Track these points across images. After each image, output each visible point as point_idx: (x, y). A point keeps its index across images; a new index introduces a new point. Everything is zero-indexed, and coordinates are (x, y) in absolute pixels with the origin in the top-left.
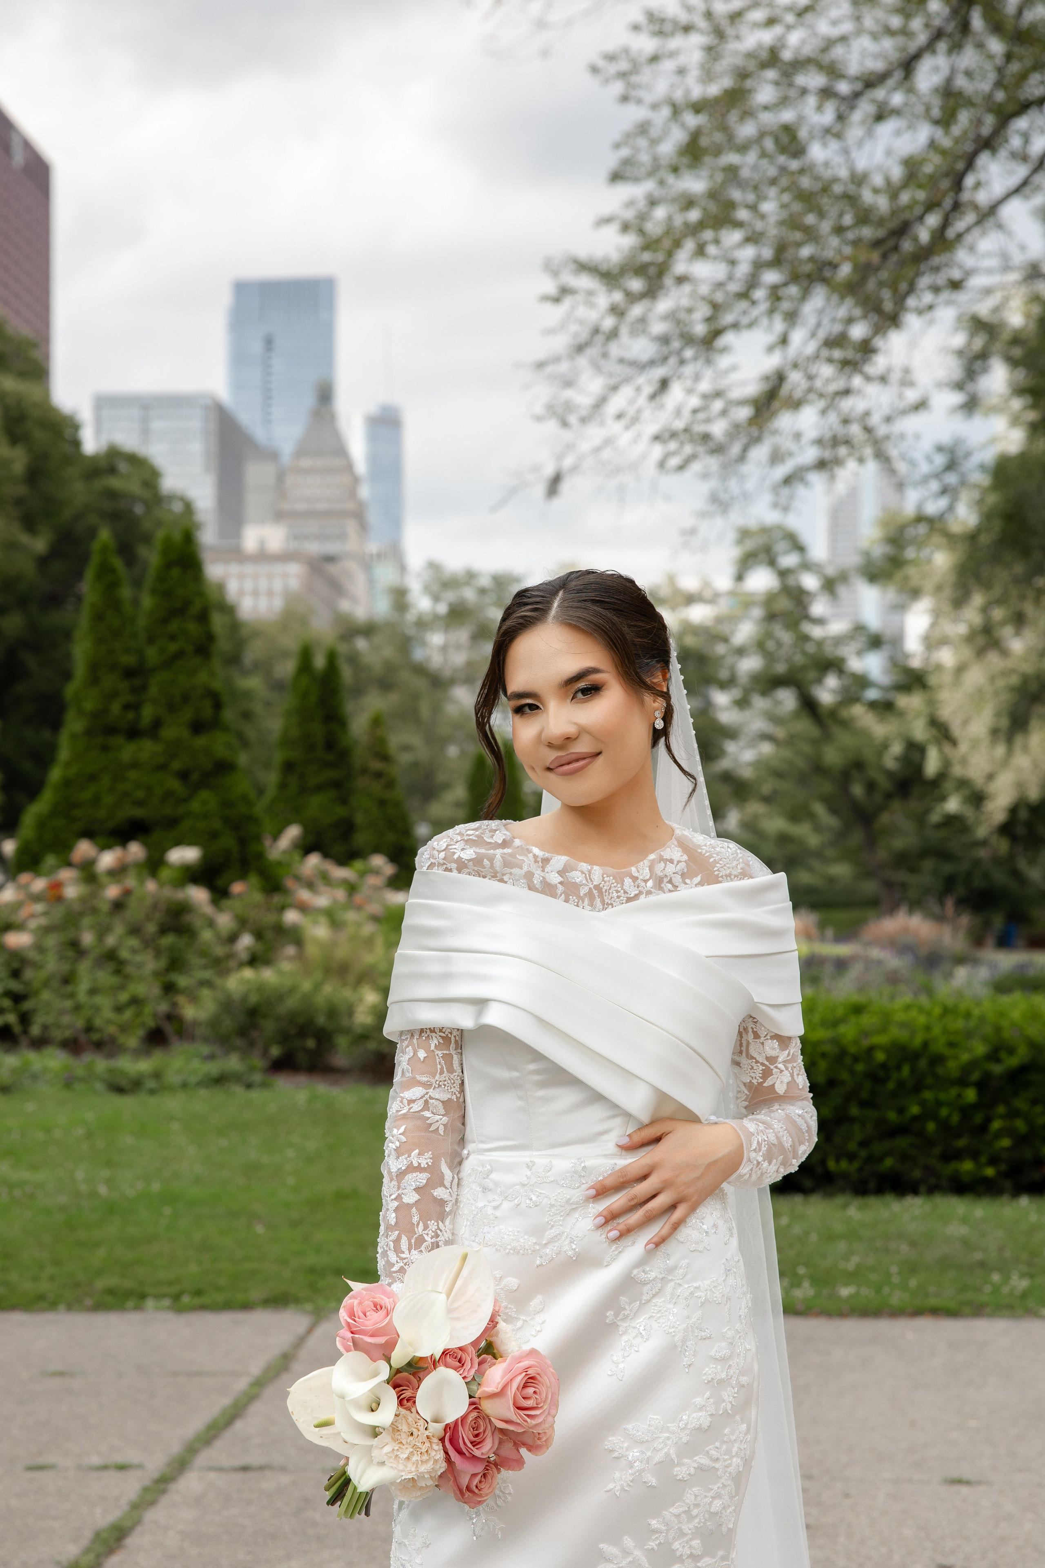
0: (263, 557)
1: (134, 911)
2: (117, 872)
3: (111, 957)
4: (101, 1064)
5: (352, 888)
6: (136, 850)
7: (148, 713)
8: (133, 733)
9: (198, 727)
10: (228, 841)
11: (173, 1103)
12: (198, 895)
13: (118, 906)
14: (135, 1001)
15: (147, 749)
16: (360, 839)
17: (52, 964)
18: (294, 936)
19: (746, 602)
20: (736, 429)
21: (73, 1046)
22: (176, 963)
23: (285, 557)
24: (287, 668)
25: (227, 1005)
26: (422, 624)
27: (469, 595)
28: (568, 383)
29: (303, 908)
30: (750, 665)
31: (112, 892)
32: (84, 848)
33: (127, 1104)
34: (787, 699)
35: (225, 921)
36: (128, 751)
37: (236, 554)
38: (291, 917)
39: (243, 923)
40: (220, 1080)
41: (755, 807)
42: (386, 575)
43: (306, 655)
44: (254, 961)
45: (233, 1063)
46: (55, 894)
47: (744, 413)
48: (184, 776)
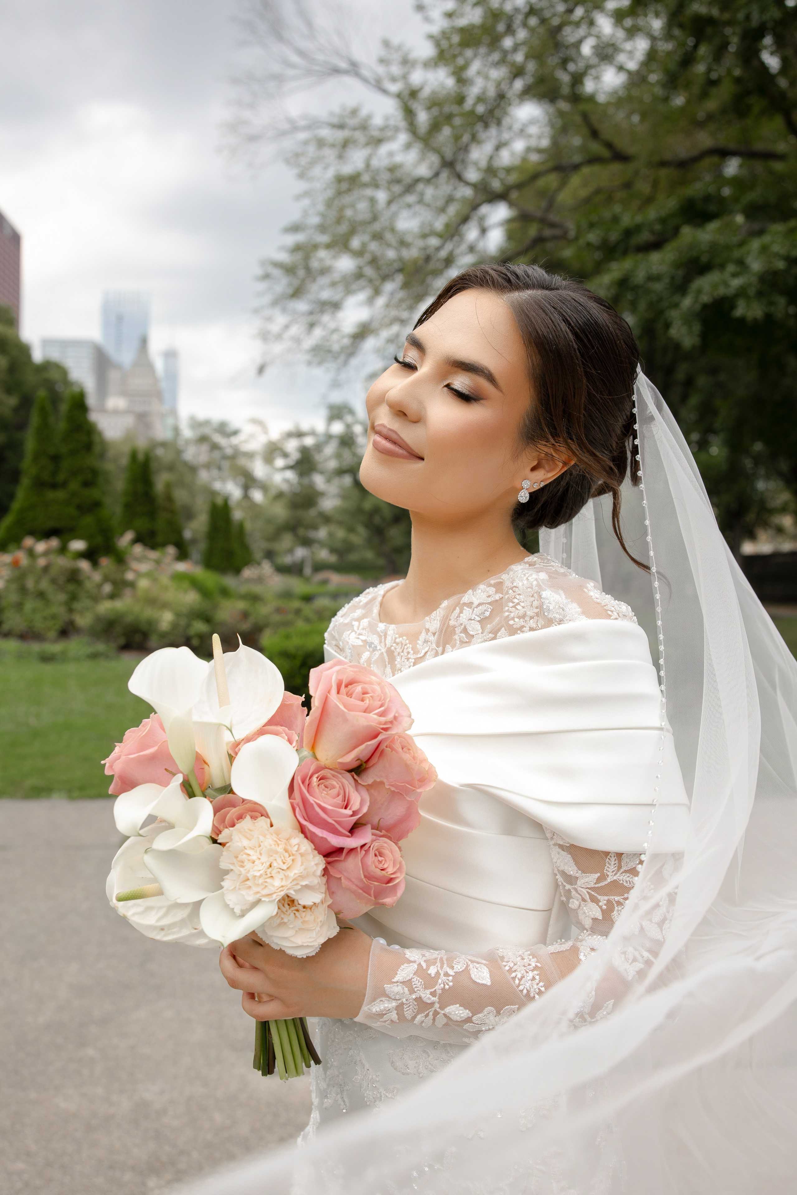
0: (116, 412)
1: (54, 572)
2: (46, 553)
3: (41, 595)
4: (36, 647)
5: (158, 562)
6: (54, 543)
7: (61, 477)
8: (54, 486)
9: (87, 484)
10: (99, 540)
11: (71, 668)
12: (84, 565)
13: (46, 569)
14: (54, 617)
15: (60, 495)
16: (160, 538)
17: (13, 597)
18: (132, 585)
19: (329, 437)
20: (343, 349)
21: (23, 637)
22: (73, 597)
23: (126, 412)
24: (125, 461)
25: (98, 619)
26: (188, 442)
27: (207, 431)
28: (269, 319)
29: (135, 571)
30: (333, 464)
31: (42, 562)
32: (29, 541)
33: (48, 669)
34: (347, 480)
35: (97, 577)
36: (51, 495)
37: (103, 410)
38: (130, 576)
39: (106, 579)
40: (94, 656)
41: (333, 528)
42: (170, 421)
43: (134, 455)
44: (112, 596)
45: (100, 647)
46: (15, 564)
47: (346, 341)
48: (79, 507)
